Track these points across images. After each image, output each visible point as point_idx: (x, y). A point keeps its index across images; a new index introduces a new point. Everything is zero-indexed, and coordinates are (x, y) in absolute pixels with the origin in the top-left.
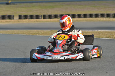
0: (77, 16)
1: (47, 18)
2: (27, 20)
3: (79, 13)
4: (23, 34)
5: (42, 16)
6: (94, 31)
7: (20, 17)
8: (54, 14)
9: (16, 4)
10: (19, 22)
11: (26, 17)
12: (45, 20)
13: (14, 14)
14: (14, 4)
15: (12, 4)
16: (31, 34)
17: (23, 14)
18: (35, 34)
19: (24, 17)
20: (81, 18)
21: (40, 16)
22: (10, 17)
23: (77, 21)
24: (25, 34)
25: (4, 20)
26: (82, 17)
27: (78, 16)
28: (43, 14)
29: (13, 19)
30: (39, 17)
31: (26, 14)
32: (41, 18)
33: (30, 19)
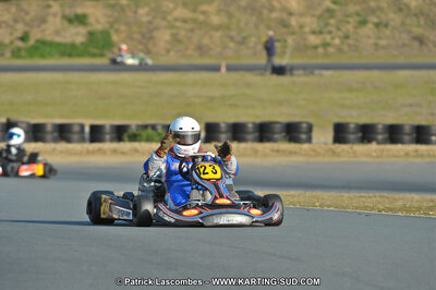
2: (373, 146)
7: (340, 134)
9: (317, 72)
10: (334, 153)
11: (366, 133)
13: (310, 120)
14: (312, 73)
15: (301, 72)
16: (400, 210)
17: (354, 118)
18: (419, 209)
19: (360, 135)
22: (293, 132)
24: (372, 209)
25: (267, 146)
29: (309, 140)
30: (430, 134)
33: (384, 142)
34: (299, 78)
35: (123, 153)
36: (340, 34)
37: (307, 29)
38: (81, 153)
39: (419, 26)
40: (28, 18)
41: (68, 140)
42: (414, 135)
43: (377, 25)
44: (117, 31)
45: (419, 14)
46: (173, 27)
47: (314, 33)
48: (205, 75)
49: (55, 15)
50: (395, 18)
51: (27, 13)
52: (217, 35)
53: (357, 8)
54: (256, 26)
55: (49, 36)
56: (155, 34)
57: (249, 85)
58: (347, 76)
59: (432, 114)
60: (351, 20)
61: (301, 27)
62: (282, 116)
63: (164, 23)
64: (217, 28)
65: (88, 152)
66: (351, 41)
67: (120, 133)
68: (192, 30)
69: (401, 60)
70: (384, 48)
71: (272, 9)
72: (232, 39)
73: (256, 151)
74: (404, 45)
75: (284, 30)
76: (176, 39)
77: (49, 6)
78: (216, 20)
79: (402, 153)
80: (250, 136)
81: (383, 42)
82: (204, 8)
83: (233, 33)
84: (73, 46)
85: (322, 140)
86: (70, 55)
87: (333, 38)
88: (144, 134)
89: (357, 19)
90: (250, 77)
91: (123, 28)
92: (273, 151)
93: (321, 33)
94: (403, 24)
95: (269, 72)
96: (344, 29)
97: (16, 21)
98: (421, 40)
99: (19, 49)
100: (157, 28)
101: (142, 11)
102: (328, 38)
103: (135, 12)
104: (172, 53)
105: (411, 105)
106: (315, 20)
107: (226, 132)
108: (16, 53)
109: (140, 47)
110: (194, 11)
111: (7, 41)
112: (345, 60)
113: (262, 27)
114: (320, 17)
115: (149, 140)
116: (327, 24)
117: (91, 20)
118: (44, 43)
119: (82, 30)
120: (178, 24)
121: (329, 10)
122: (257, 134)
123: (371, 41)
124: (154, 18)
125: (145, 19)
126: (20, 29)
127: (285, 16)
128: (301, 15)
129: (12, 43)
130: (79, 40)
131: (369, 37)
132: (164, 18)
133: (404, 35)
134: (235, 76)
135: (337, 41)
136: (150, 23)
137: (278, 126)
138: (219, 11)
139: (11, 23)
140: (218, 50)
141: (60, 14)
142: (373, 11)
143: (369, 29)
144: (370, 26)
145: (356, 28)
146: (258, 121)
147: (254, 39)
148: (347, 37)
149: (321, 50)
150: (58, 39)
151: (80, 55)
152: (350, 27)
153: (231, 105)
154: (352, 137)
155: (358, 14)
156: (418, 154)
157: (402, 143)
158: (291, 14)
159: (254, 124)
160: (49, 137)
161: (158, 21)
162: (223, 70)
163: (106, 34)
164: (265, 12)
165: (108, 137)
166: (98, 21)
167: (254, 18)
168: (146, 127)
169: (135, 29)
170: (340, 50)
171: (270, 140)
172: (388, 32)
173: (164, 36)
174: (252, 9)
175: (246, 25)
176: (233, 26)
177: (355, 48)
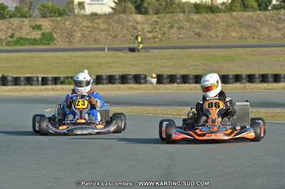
0: (284, 78)
2: (175, 85)
4: (167, 114)
7: (160, 79)
8: (235, 73)
10: (156, 89)
11: (172, 79)
13: (145, 73)
15: (143, 51)
17: (167, 72)
19: (169, 80)
22: (138, 79)
23: (284, 88)
24: (170, 115)
25: (125, 86)
29: (145, 83)
31: (172, 73)
33: (180, 83)
34: (142, 54)
35: (57, 90)
36: (161, 32)
37: (146, 30)
38: (37, 90)
39: (198, 28)
40: (13, 27)
41: (31, 85)
42: (194, 80)
43: (178, 28)
44: (56, 32)
45: (198, 22)
46: (82, 30)
47: (149, 32)
48: (97, 53)
49: (26, 25)
50: (187, 25)
51: (13, 25)
52: (103, 33)
53: (169, 20)
54: (122, 29)
55: (24, 36)
56: (74, 34)
57: (118, 57)
58: (165, 52)
60: (166, 26)
61: (143, 29)
62: (132, 71)
63: (78, 28)
64: (103, 30)
65: (41, 90)
66: (166, 36)
67: (56, 81)
68: (91, 32)
69: (190, 44)
70: (182, 38)
71: (129, 21)
72: (110, 35)
73: (120, 88)
74: (191, 37)
76: (84, 36)
77: (24, 21)
78: (102, 26)
79: (188, 88)
80: (117, 81)
81: (181, 36)
82: (97, 21)
83: (111, 33)
84: (35, 40)
86: (34, 44)
87: (158, 34)
88: (67, 81)
89: (169, 25)
90: (119, 53)
91: (59, 31)
92: (128, 88)
93: (152, 32)
94: (191, 27)
95: (128, 51)
96: (163, 30)
97: (8, 29)
98: (199, 35)
99: (9, 42)
100: (75, 31)
101: (67, 23)
102: (155, 34)
103: (64, 23)
104: (82, 43)
105: (194, 66)
106: (149, 26)
107: (106, 80)
108: (8, 44)
109: (67, 40)
110: (92, 22)
111: (3, 38)
112: (163, 45)
113: (124, 30)
114: (151, 25)
115: (69, 84)
116: (155, 28)
117: (43, 27)
118: (21, 39)
119: (39, 32)
120: (85, 29)
121: (155, 21)
122: (120, 80)
123: (176, 35)
124: (73, 26)
125: (69, 27)
126: (10, 32)
127: (135, 24)
128: (143, 24)
129: (6, 39)
130: (38, 37)
131: (175, 34)
132: (78, 26)
133: (191, 33)
134: (112, 53)
135: (160, 36)
136: (71, 28)
137: (130, 76)
138: (104, 22)
139: (6, 29)
140: (104, 40)
141: (29, 25)
142: (176, 21)
143: (175, 30)
144: (175, 28)
145: (168, 29)
146: (121, 74)
147: (120, 35)
148: (164, 34)
149: (152, 40)
150: (28, 37)
151: (38, 44)
152: (166, 29)
153: (110, 67)
154: (165, 81)
155: (169, 23)
156: (196, 88)
157: (189, 83)
158: (138, 23)
159: (119, 75)
160: (22, 83)
161: (75, 28)
162: (106, 50)
163: (51, 34)
164: (126, 22)
165: (50, 83)
166: (47, 28)
167: (120, 26)
168: (68, 78)
169: (64, 31)
170: (161, 40)
171: (126, 83)
172: (183, 31)
173: (78, 34)
174: (119, 21)
175: (117, 28)
176: (111, 29)
177: (168, 39)
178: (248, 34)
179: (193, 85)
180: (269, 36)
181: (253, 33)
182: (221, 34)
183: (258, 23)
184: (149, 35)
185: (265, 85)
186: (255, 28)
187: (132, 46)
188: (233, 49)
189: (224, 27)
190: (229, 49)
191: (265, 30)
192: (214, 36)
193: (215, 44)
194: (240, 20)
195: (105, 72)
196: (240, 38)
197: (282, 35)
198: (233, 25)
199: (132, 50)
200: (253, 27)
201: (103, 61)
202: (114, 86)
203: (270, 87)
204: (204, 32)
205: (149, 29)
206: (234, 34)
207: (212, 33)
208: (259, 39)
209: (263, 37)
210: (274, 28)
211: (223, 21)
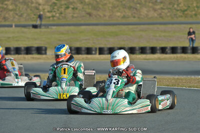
0: (159, 50)
1: (106, 52)
3: (163, 46)
5: (96, 49)
6: (189, 77)
9: (50, 27)
12: (102, 56)
13: (46, 46)
14: (48, 27)
15: (43, 27)
20: (166, 53)
21: (94, 49)
22: (40, 50)
23: (159, 59)
25: (29, 56)
26: (169, 52)
27: (161, 51)
28: (98, 46)
29: (46, 54)
30: (92, 51)
32: (95, 54)
34: (43, 30)
36: (59, 12)
37: (46, 11)
39: (89, 9)
42: (86, 51)
43: (73, 9)
45: (89, 4)
47: (48, 12)
48: (6, 29)
50: (80, 6)
52: (11, 13)
53: (66, 2)
54: (26, 10)
57: (23, 32)
58: (62, 29)
59: (94, 43)
60: (63, 7)
61: (44, 9)
62: (35, 44)
64: (11, 10)
66: (63, 15)
68: (1, 11)
69: (82, 22)
70: (76, 17)
71: (32, 3)
72: (17, 14)
73: (25, 58)
74: (83, 16)
75: (37, 11)
78: (10, 7)
79: (81, 58)
80: (23, 52)
81: (75, 15)
82: (6, 2)
83: (17, 12)
85: (51, 53)
87: (56, 14)
89: (65, 6)
90: (24, 29)
92: (31, 58)
93: (51, 12)
94: (83, 8)
95: (31, 27)
96: (60, 10)
98: (90, 14)
102: (54, 14)
105: (86, 40)
106: (49, 7)
107: (13, 51)
110: (2, 4)
112: (60, 22)
113: (29, 10)
114: (51, 6)
116: (54, 9)
121: (55, 4)
122: (25, 52)
123: (71, 15)
127: (37, 5)
128: (44, 5)
131: (70, 13)
133: (83, 12)
134: (18, 29)
135: (58, 15)
137: (34, 48)
138: (12, 4)
140: (11, 19)
142: (71, 3)
143: (70, 10)
144: (70, 9)
145: (65, 10)
146: (26, 46)
147: (25, 15)
148: (61, 13)
149: (51, 18)
152: (62, 10)
153: (16, 40)
155: (65, 4)
156: (87, 58)
157: (81, 54)
158: (40, 5)
159: (24, 48)
162: (14, 26)
164: (30, 4)
170: (59, 19)
171: (30, 54)
172: (77, 11)
174: (25, 3)
175: (22, 9)
176: (18, 10)
177: (65, 17)
178: (130, 14)
179: (85, 56)
180: (147, 15)
181: (135, 13)
182: (108, 14)
183: (138, 5)
184: (48, 14)
185: (144, 56)
186: (136, 9)
187: (34, 23)
188: (118, 26)
189: (110, 8)
190: (115, 26)
191: (144, 11)
192: (102, 15)
193: (103, 22)
194: (124, 2)
195: (13, 45)
196: (124, 17)
197: (158, 15)
198: (118, 6)
199: (35, 27)
200: (134, 8)
201: (11, 35)
202: (20, 56)
203: (148, 58)
204: (94, 12)
205: (49, 9)
206: (119, 14)
207: (101, 13)
208: (139, 18)
209: (142, 17)
210: (151, 9)
211: (110, 3)
